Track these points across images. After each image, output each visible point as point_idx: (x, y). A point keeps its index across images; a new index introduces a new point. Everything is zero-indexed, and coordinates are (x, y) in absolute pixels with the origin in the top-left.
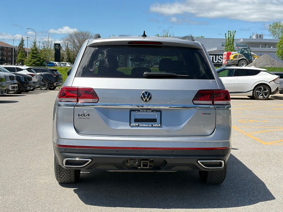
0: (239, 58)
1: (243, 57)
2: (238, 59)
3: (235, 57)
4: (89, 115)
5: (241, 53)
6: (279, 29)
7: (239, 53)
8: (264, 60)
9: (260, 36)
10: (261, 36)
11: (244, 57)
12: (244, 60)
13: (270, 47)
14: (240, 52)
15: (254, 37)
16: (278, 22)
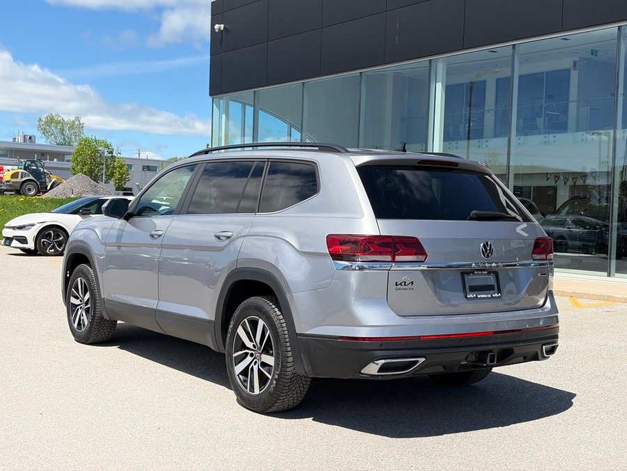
0: (22, 177)
1: (29, 176)
2: (19, 180)
3: (15, 175)
4: (412, 282)
5: (24, 169)
6: (56, 127)
7: (21, 168)
8: (78, 185)
9: (30, 138)
10: (32, 138)
11: (31, 177)
12: (32, 183)
13: (53, 160)
14: (23, 167)
15: (20, 140)
16: (53, 115)
